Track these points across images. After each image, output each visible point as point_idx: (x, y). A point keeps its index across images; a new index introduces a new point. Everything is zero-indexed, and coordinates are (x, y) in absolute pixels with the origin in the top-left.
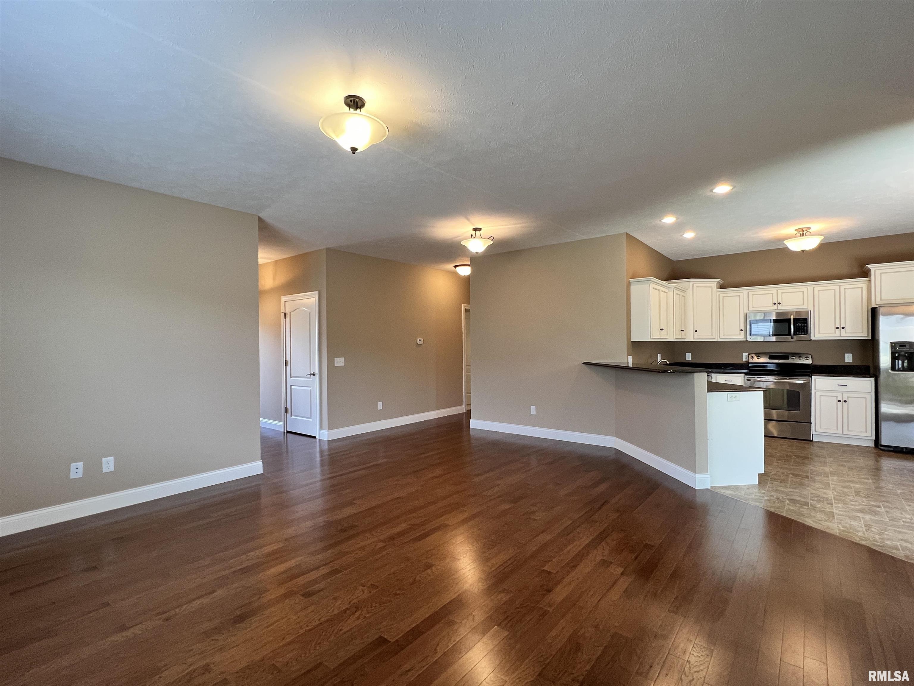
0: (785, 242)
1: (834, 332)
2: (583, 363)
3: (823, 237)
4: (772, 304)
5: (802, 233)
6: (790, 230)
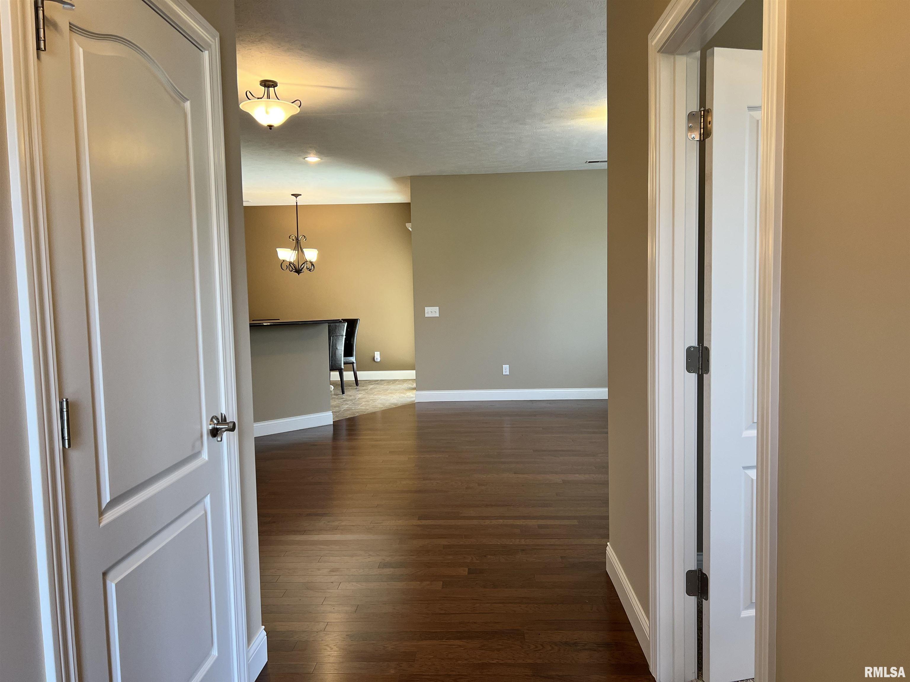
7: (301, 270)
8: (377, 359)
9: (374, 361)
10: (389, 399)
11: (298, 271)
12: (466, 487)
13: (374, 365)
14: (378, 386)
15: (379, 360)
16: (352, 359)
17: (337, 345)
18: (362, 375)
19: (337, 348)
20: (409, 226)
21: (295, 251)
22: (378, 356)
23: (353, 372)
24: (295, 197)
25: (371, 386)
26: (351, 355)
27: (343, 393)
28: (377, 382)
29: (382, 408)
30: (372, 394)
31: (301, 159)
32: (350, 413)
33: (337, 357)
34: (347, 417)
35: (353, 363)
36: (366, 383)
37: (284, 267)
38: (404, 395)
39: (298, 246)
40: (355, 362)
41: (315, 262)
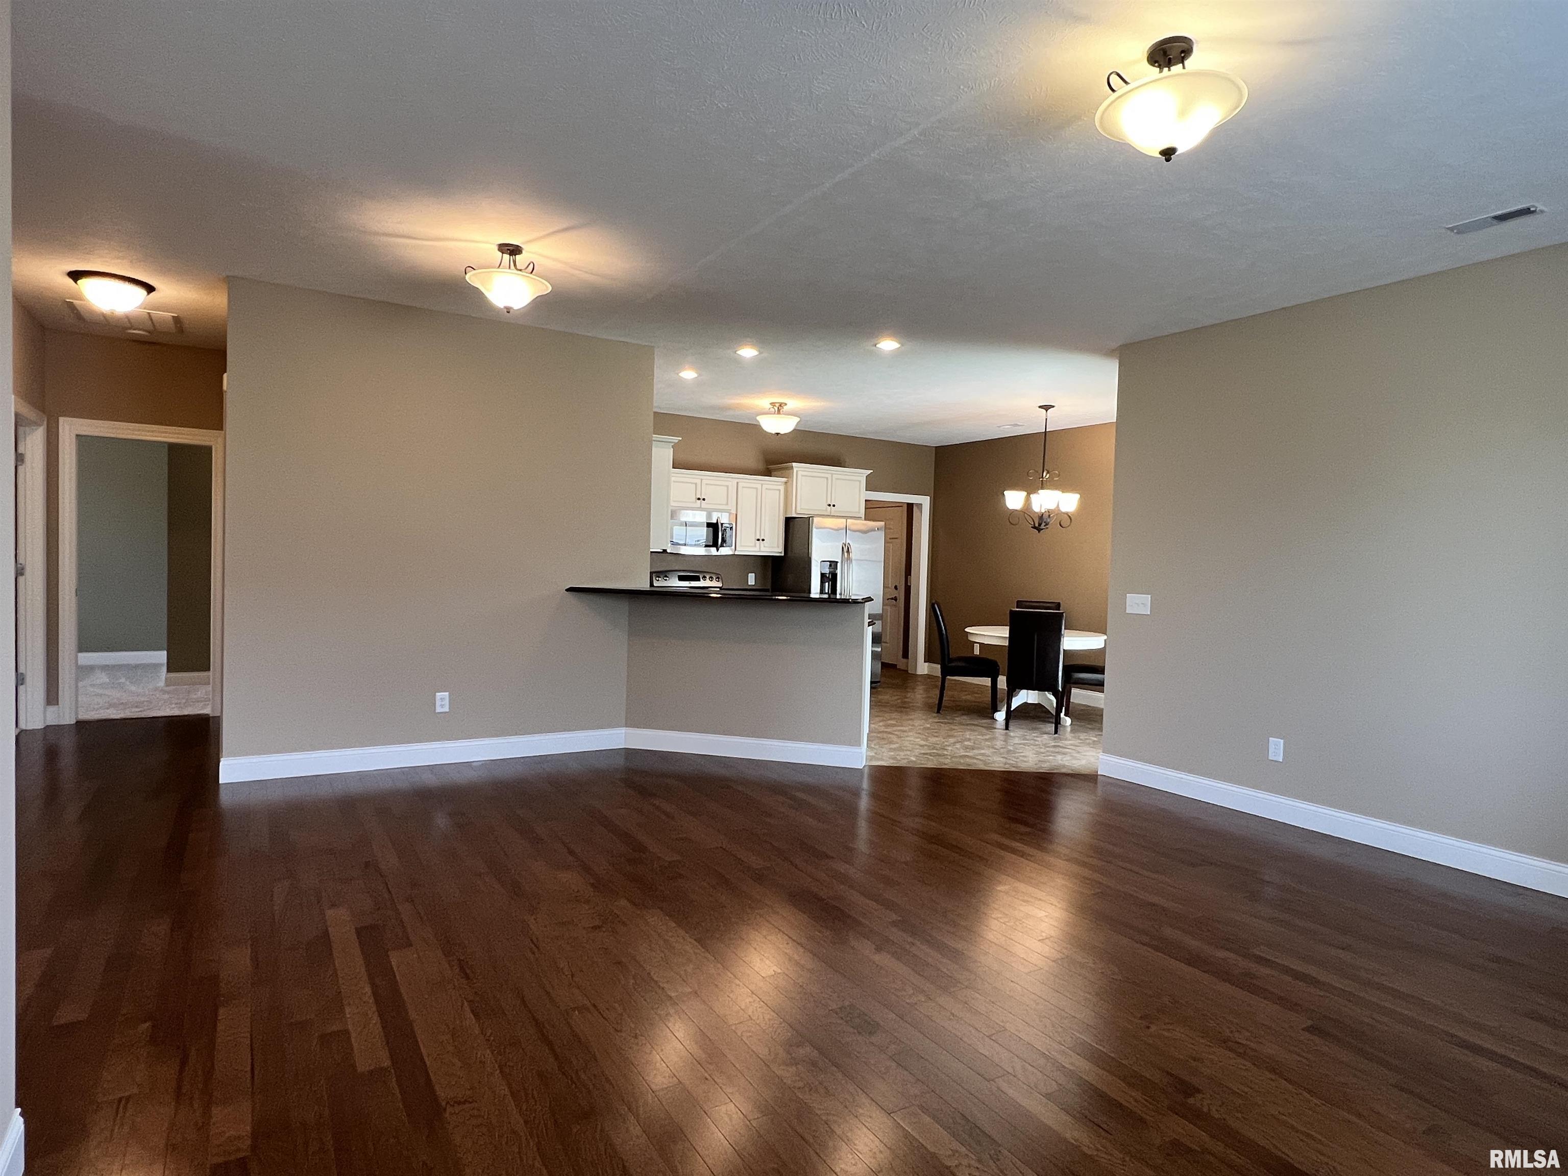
0: (758, 418)
1: (753, 544)
2: (567, 590)
3: (798, 419)
4: (694, 499)
5: (779, 408)
6: (764, 402)
11: (1039, 527)
24: (1044, 411)
39: (1043, 485)
41: (1073, 515)
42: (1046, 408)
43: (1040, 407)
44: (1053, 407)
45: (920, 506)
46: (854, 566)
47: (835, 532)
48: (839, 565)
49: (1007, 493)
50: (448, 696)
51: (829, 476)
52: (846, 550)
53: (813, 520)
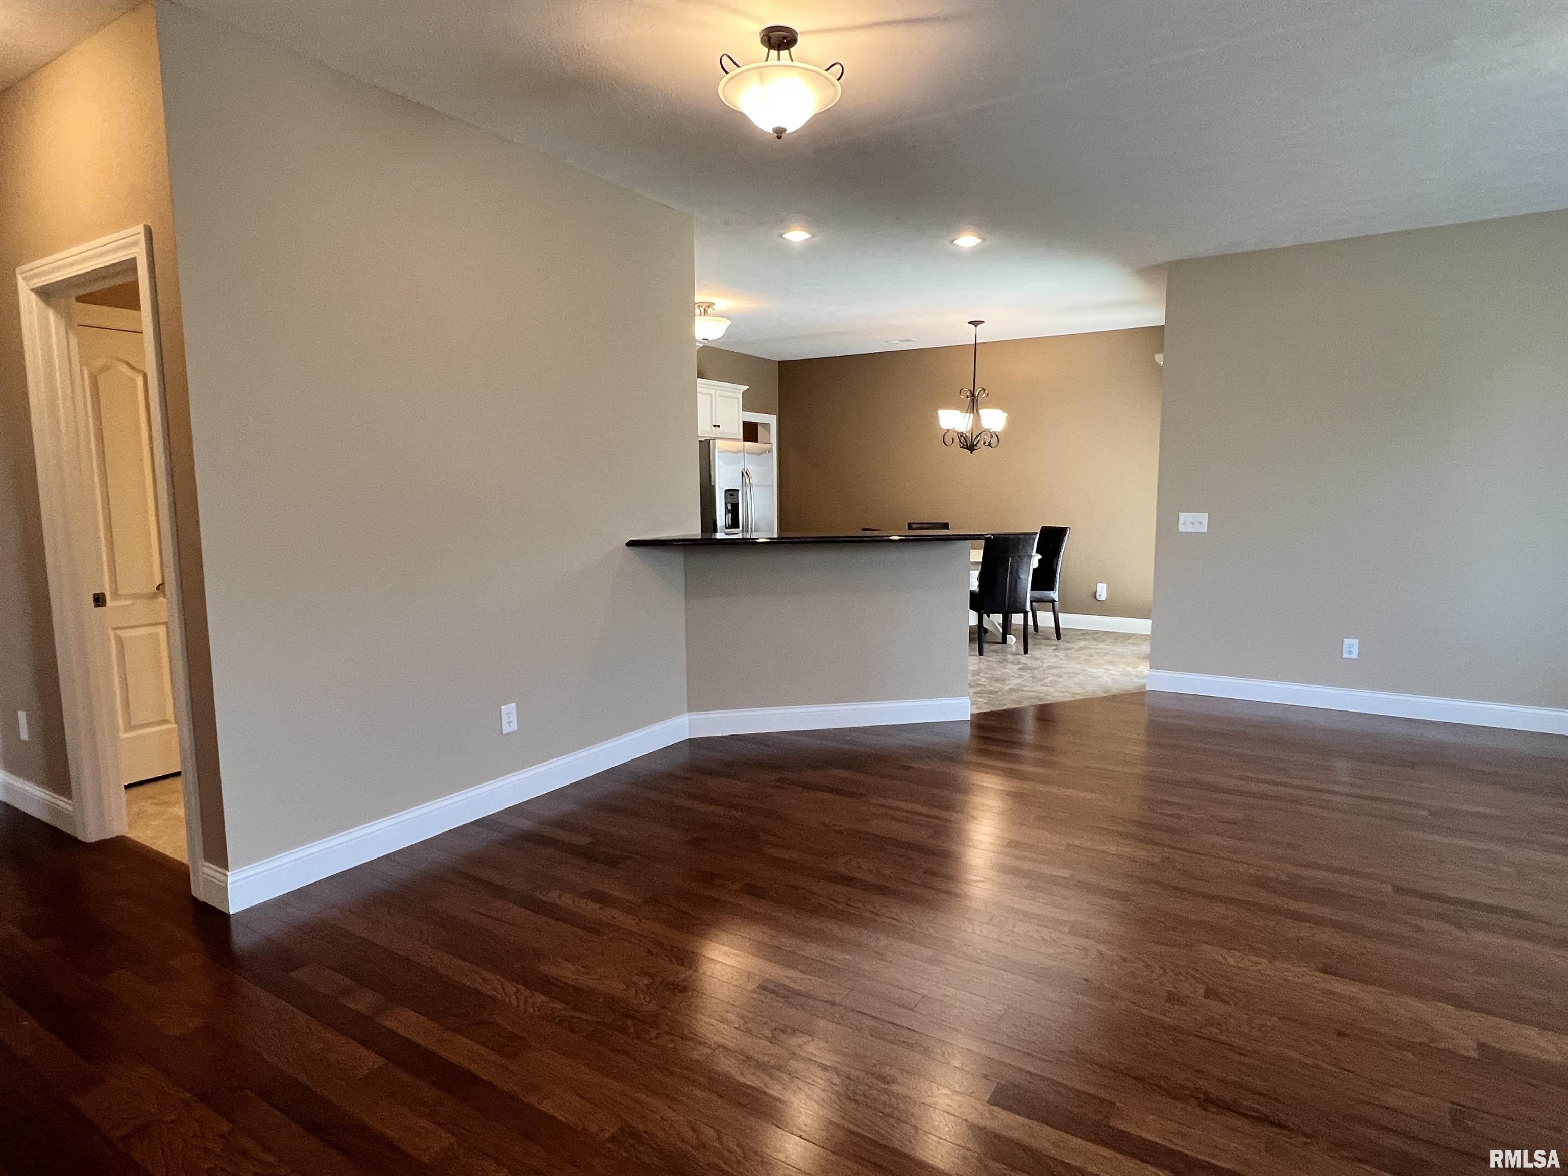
2: (627, 544)
5: (706, 309)
7: (976, 445)
8: (1100, 596)
9: (1096, 597)
10: (1100, 674)
11: (971, 447)
12: (1168, 992)
13: (1094, 606)
14: (1093, 644)
15: (1103, 598)
16: (1052, 595)
17: (1020, 570)
18: (1067, 620)
19: (1019, 578)
20: (1159, 359)
21: (968, 414)
22: (1102, 592)
23: (1052, 614)
24: (973, 326)
25: (1082, 643)
26: (1051, 588)
27: (1026, 652)
28: (1095, 636)
29: (1078, 694)
30: (1075, 659)
31: (947, 243)
32: (1015, 698)
33: (1018, 592)
34: (1004, 705)
35: (1053, 601)
36: (1077, 635)
37: (948, 440)
38: (1131, 670)
39: (973, 404)
40: (1056, 599)
41: (1001, 433)
42: (975, 323)
43: (970, 323)
44: (983, 322)
45: (767, 426)
46: (756, 491)
47: (732, 454)
48: (740, 493)
49: (941, 413)
50: (514, 711)
51: (713, 392)
52: (745, 474)
53: (714, 443)
